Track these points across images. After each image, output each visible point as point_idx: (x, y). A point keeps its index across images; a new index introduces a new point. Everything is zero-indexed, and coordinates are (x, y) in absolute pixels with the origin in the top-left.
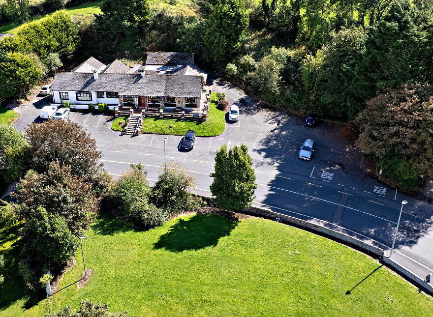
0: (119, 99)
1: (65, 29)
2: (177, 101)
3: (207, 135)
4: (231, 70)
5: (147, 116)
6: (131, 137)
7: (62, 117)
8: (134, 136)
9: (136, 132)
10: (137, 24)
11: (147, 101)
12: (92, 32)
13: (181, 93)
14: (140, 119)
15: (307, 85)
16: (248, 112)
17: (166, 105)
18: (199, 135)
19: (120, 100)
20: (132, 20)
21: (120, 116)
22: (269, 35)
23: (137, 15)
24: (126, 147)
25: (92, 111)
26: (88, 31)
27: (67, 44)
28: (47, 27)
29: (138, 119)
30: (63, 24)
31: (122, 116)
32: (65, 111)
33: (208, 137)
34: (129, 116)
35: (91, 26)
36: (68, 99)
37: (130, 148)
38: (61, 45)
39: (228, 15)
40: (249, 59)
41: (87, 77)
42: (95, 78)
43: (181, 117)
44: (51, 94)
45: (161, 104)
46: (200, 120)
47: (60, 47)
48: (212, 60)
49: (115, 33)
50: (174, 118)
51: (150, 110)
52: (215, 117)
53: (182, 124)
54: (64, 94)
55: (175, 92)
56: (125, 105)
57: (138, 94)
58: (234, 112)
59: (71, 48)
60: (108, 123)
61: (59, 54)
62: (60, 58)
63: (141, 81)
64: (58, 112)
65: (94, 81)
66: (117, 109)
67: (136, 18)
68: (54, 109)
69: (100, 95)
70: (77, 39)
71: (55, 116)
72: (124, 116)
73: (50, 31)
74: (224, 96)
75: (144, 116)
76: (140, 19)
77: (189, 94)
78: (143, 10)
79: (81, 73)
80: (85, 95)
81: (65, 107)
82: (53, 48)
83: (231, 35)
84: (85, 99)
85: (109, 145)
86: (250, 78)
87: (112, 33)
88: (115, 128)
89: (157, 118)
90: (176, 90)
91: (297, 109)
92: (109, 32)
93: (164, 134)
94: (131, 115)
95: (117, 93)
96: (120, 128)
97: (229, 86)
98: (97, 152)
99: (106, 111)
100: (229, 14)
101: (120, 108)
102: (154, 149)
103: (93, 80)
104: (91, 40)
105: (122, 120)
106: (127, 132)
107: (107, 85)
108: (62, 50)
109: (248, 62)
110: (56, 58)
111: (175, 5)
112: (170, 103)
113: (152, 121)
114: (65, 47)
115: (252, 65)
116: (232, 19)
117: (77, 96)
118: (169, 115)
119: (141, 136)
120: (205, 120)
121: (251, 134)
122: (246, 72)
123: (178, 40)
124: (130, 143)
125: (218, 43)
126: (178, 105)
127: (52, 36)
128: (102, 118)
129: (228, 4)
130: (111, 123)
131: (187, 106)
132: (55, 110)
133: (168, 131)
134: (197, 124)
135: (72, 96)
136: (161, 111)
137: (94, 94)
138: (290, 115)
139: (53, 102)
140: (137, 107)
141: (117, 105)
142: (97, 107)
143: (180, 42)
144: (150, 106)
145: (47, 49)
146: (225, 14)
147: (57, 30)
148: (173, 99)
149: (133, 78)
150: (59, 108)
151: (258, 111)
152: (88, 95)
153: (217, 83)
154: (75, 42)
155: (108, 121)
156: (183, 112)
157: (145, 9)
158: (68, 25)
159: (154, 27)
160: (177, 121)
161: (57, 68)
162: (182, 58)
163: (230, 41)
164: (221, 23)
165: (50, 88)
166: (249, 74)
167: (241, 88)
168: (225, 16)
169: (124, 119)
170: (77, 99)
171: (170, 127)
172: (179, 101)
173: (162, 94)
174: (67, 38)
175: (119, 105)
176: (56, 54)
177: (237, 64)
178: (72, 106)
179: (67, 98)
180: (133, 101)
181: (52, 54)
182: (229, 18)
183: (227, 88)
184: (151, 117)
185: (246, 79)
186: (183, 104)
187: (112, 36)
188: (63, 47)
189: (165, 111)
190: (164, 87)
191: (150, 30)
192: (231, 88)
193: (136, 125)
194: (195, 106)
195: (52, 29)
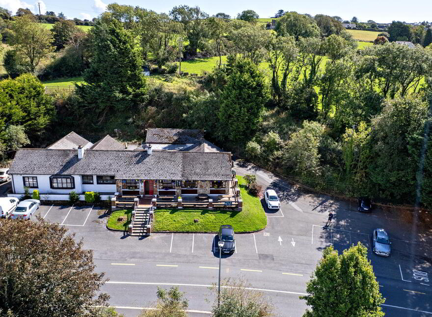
0: (115, 185)
1: (35, 96)
2: (199, 186)
3: (248, 230)
4: (253, 149)
5: (159, 208)
6: (140, 239)
7: (27, 213)
8: (143, 237)
9: (145, 231)
10: (131, 96)
11: (156, 187)
12: (72, 105)
13: (205, 175)
14: (151, 212)
15: (348, 164)
16: (288, 198)
17: (183, 192)
18: (237, 231)
19: (117, 186)
20: (124, 91)
21: (119, 208)
22: (283, 114)
23: (130, 86)
24: (133, 255)
25: (75, 202)
26: (67, 104)
27: (37, 115)
28: (7, 90)
29: (147, 211)
30: (32, 89)
31: (122, 209)
32: (32, 205)
33: (249, 233)
34: (133, 208)
35: (70, 99)
36: (37, 187)
37: (140, 258)
38: (28, 115)
39: (248, 84)
40: (274, 136)
41: (67, 155)
42: (79, 157)
43: (207, 207)
44: (9, 181)
45: (177, 190)
46: (234, 210)
47: (27, 118)
48: (226, 138)
49: (102, 106)
50: (198, 209)
51: (163, 199)
52: (251, 206)
53: (211, 217)
54: (31, 180)
55: (195, 174)
56: (125, 193)
57: (143, 177)
58: (273, 198)
59: (43, 120)
60: (101, 220)
61: (25, 127)
62: (26, 132)
63: (147, 159)
64: (18, 206)
65: (78, 160)
66: (114, 199)
67: (130, 90)
68: (13, 201)
69: (86, 180)
70: (52, 110)
71: (14, 213)
72: (126, 208)
73: (11, 96)
74: (255, 179)
75: (155, 208)
76: (135, 91)
77: (215, 175)
78: (138, 81)
79: (59, 150)
80: (64, 180)
81: (31, 198)
82: (15, 118)
83: (252, 108)
84: (65, 186)
85: (106, 253)
86: (278, 158)
87: (98, 107)
88: (113, 227)
89: (174, 210)
90: (198, 171)
91: (342, 193)
92: (94, 105)
93: (188, 232)
94: (135, 207)
95: (112, 177)
96: (120, 226)
97: (253, 167)
98: (95, 275)
99: (96, 202)
100: (250, 83)
101: (119, 198)
102: (178, 256)
103: (76, 159)
104: (70, 115)
105: (122, 215)
106: (133, 231)
107: (98, 166)
108: (29, 122)
109: (274, 139)
110: (19, 132)
111: (172, 82)
112: (189, 188)
113: (167, 214)
114: (35, 119)
115: (278, 142)
116: (254, 89)
117: (51, 183)
118: (191, 204)
119: (153, 236)
120: (241, 210)
121: (301, 225)
122: (272, 151)
123: (184, 115)
124: (138, 250)
125: (238, 117)
126: (200, 191)
127: (14, 103)
128: (90, 213)
129: (247, 72)
130: (105, 220)
131: (212, 192)
132: (15, 203)
133: (193, 228)
134: (232, 216)
135: (44, 182)
136: (180, 199)
137: (78, 180)
138: (337, 200)
139: (11, 192)
140: (142, 195)
141: (113, 194)
142: (82, 198)
143: (187, 117)
144: (161, 193)
145: (5, 118)
146: (245, 83)
147: (22, 96)
148: (193, 184)
149: (136, 156)
150: (22, 199)
151: (299, 197)
152: (69, 180)
153: (237, 164)
154: (49, 114)
155: (101, 217)
156: (211, 200)
157: (140, 80)
158: (39, 91)
159: (151, 102)
160: (203, 213)
161: (21, 146)
162: (191, 136)
163: (251, 114)
164: (240, 94)
165: (7, 172)
166: (276, 153)
167: (268, 170)
168: (245, 86)
169: (126, 213)
170: (52, 187)
171: (195, 221)
172: (201, 186)
173: (178, 177)
174: (38, 107)
175: (117, 194)
176: (19, 127)
177: (259, 142)
178: (43, 197)
179: (35, 185)
180: (136, 187)
181: (13, 128)
182: (249, 88)
183: (253, 170)
184: (166, 208)
185: (273, 159)
186: (207, 189)
187: (98, 111)
188: (31, 119)
189: (184, 199)
190: (180, 168)
191: (146, 106)
192: (256, 170)
193: (146, 222)
194: (224, 192)
195: (15, 94)
